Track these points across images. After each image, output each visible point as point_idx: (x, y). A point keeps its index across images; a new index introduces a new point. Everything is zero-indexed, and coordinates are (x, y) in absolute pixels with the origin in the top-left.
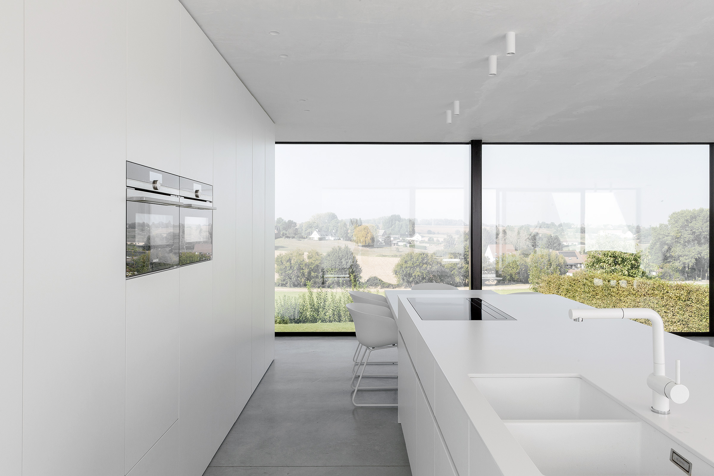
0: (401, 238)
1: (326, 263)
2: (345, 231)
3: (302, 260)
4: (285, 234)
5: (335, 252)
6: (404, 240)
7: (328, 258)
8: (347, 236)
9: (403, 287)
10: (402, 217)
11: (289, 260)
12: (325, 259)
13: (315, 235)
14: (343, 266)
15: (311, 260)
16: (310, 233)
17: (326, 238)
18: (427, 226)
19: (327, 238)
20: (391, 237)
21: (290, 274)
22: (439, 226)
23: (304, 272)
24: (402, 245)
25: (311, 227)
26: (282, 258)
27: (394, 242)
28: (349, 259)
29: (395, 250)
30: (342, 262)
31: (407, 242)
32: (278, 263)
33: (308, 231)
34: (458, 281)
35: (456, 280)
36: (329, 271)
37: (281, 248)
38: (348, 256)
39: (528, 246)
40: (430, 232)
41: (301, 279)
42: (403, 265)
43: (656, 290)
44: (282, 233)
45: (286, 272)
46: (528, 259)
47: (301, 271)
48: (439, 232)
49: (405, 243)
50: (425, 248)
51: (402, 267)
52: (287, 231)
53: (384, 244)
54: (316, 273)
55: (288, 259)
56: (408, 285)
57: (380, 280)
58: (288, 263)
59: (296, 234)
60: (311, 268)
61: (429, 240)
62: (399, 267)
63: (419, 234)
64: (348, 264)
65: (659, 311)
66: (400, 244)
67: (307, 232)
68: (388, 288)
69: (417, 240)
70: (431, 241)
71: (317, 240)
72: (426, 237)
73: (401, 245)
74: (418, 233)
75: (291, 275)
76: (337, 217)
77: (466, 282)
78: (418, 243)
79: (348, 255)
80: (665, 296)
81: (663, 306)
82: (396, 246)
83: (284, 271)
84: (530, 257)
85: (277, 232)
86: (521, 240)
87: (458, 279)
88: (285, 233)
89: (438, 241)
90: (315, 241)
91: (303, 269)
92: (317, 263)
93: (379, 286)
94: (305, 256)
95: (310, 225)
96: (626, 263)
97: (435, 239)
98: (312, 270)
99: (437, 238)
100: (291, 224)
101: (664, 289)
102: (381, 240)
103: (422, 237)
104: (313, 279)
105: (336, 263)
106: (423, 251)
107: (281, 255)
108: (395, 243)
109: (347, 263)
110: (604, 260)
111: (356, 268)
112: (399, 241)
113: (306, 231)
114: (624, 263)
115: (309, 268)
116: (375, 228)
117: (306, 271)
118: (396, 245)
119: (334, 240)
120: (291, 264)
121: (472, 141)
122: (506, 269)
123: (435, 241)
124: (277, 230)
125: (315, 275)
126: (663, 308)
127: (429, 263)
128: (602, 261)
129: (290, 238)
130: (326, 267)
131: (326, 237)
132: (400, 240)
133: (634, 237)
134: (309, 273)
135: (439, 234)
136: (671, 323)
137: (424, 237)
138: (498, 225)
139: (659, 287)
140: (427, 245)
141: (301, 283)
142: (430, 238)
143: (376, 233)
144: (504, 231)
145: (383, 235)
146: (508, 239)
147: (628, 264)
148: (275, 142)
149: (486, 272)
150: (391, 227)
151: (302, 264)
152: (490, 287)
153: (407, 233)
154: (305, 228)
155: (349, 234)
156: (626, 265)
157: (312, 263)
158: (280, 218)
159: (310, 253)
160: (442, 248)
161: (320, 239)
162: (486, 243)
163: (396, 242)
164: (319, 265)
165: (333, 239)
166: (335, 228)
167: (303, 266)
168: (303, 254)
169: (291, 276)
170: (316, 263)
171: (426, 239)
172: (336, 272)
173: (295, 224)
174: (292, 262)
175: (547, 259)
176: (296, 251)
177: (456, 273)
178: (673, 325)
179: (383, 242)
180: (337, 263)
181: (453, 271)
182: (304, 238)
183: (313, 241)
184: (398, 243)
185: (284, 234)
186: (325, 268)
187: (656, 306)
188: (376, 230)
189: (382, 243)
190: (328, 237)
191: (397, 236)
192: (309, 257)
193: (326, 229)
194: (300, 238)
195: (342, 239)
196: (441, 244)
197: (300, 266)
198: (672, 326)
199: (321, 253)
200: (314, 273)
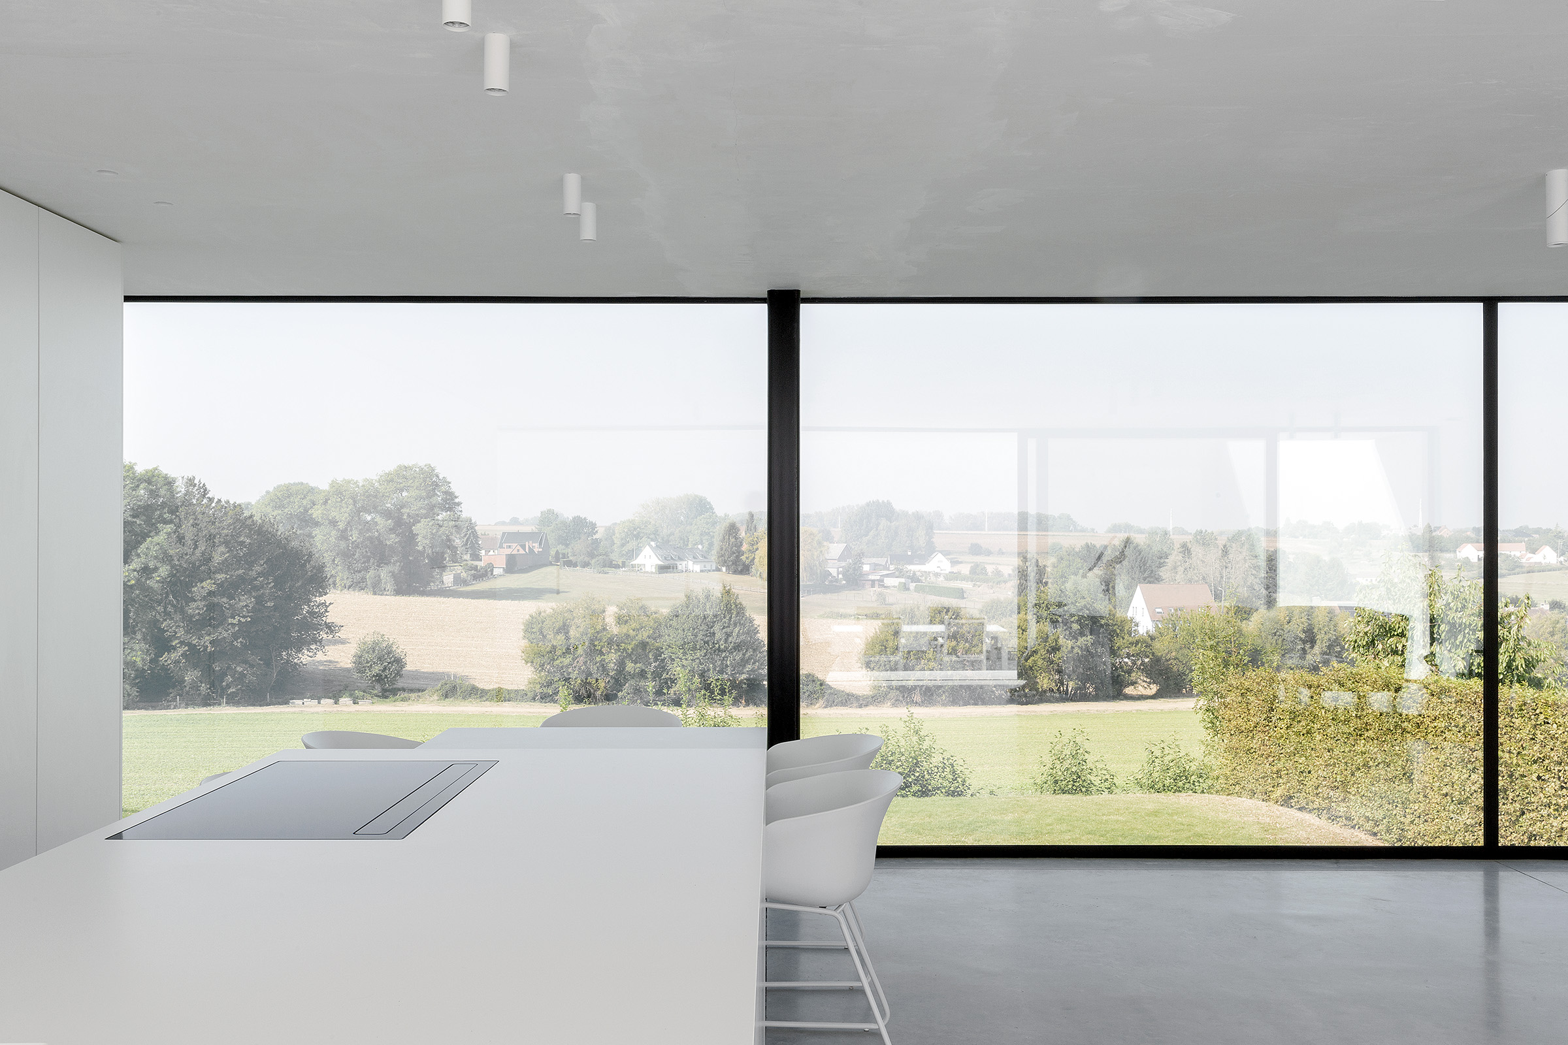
0: (892, 567)
1: (669, 635)
2: (732, 548)
3: (599, 627)
4: (563, 554)
5: (694, 607)
6: (901, 571)
7: (674, 623)
8: (736, 562)
9: (889, 704)
10: (898, 506)
11: (564, 629)
12: (666, 626)
13: (648, 559)
14: (717, 646)
15: (624, 629)
16: (633, 554)
17: (680, 567)
18: (969, 532)
19: (681, 565)
20: (863, 563)
21: (567, 667)
22: (1005, 533)
23: (607, 661)
24: (894, 587)
25: (638, 537)
26: (543, 622)
27: (872, 577)
28: (735, 625)
29: (874, 598)
30: (714, 634)
31: (908, 577)
32: (533, 636)
33: (629, 546)
34: (1045, 686)
35: (1040, 684)
36: (678, 658)
37: (551, 595)
38: (731, 618)
39: (1252, 588)
40: (976, 550)
41: (597, 680)
42: (887, 641)
43: (1516, 715)
44: (553, 553)
45: (554, 660)
46: (1250, 623)
47: (598, 659)
48: (1004, 551)
49: (903, 580)
50: (961, 594)
51: (886, 648)
52: (567, 545)
53: (844, 582)
54: (638, 665)
55: (558, 625)
56: (903, 696)
57: (821, 685)
58: (561, 637)
59: (592, 555)
60: (624, 649)
61: (973, 571)
62: (877, 646)
63: (946, 553)
64: (730, 639)
65: (1526, 777)
66: (888, 581)
67: (626, 549)
68: (845, 706)
69: (938, 570)
70: (977, 573)
71: (652, 573)
72: (965, 562)
73: (893, 585)
74: (941, 552)
75: (570, 670)
76: (712, 508)
77: (1070, 690)
78: (942, 578)
79: (732, 614)
80: (1540, 732)
81: (1535, 762)
82: (876, 588)
83: (549, 658)
84: (1255, 617)
85: (541, 550)
86: (1233, 570)
87: (1046, 681)
88: (564, 551)
89: (998, 573)
90: (645, 575)
91: (601, 653)
92: (644, 635)
93: (821, 702)
94: (610, 620)
95: (635, 529)
96: (1460, 638)
97: (990, 569)
98: (629, 655)
99: (994, 567)
100: (581, 527)
101: (1538, 712)
102: (834, 572)
103: (954, 563)
104: (632, 682)
105: (696, 636)
106: (952, 602)
107: (540, 613)
108: (873, 581)
109: (728, 635)
110: (1400, 631)
111: (754, 650)
112: (887, 576)
113: (623, 545)
114: (1456, 639)
115: (619, 650)
116: (816, 539)
117: (612, 658)
118: (877, 585)
119: (702, 571)
120: (568, 638)
121: (771, 292)
122: (1186, 651)
123: (990, 574)
124: (540, 544)
125: (637, 671)
126: (1535, 767)
127: (963, 636)
128: (1396, 633)
129: (575, 565)
130: (669, 647)
131: (678, 563)
132: (888, 572)
133: (1561, 562)
134: (621, 664)
135: (1003, 553)
136: (1555, 810)
137: (961, 562)
138: (1171, 528)
139: (1523, 708)
140: (966, 585)
141: (595, 691)
142: (977, 565)
143: (821, 551)
144: (1183, 547)
145: (842, 558)
146: (1194, 569)
147: (1466, 641)
148: (125, 296)
149: (1126, 660)
150: (866, 535)
151: (600, 640)
152: (1138, 703)
153: (909, 553)
154: (622, 539)
155: (745, 555)
156: (1461, 642)
157: (628, 636)
158: (551, 512)
159: (621, 609)
160: (1010, 593)
161: (663, 569)
162: (1133, 579)
163: (878, 578)
164: (648, 643)
165: (697, 568)
166: (706, 537)
167: (602, 644)
168: (604, 611)
169: (569, 674)
170: (639, 638)
171: (965, 569)
172: (698, 661)
173: (593, 526)
174: (573, 633)
175: (1302, 623)
176: (583, 603)
177: (1040, 663)
178: (1559, 815)
179: (840, 576)
180: (700, 636)
181: (1032, 658)
182: (617, 567)
183: (642, 574)
184: (883, 581)
185: (561, 556)
186: (666, 649)
187: (1515, 762)
188: (819, 543)
189: (837, 580)
190: (684, 563)
191: (882, 561)
192: (620, 620)
193: (681, 542)
194: (604, 566)
195: (724, 569)
196: (1005, 582)
197: (595, 646)
198: (1559, 818)
199: (653, 609)
200: (633, 665)
